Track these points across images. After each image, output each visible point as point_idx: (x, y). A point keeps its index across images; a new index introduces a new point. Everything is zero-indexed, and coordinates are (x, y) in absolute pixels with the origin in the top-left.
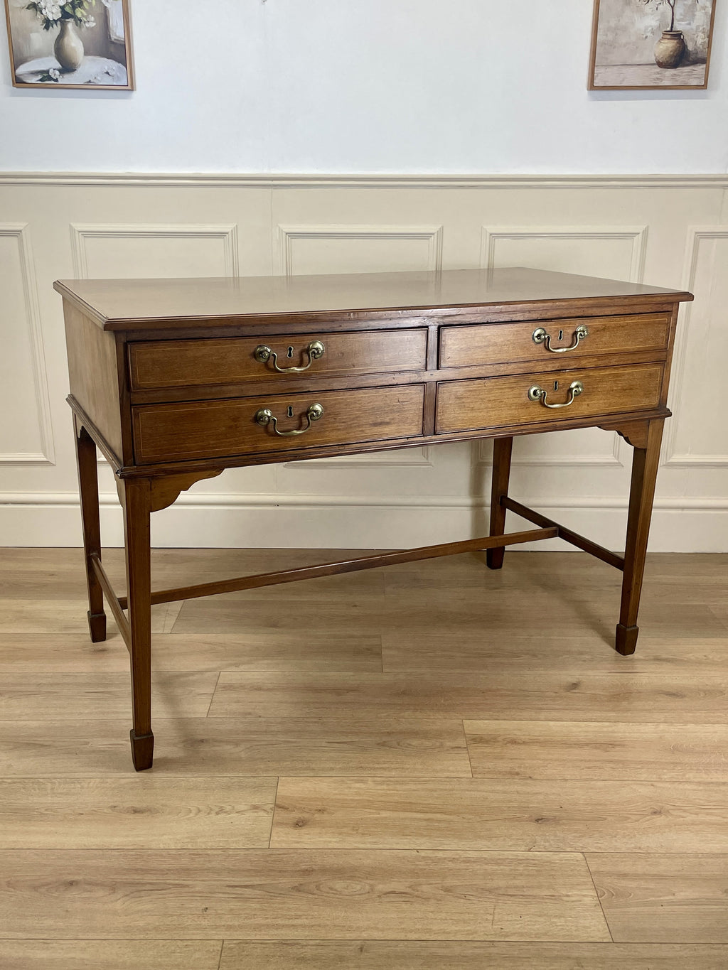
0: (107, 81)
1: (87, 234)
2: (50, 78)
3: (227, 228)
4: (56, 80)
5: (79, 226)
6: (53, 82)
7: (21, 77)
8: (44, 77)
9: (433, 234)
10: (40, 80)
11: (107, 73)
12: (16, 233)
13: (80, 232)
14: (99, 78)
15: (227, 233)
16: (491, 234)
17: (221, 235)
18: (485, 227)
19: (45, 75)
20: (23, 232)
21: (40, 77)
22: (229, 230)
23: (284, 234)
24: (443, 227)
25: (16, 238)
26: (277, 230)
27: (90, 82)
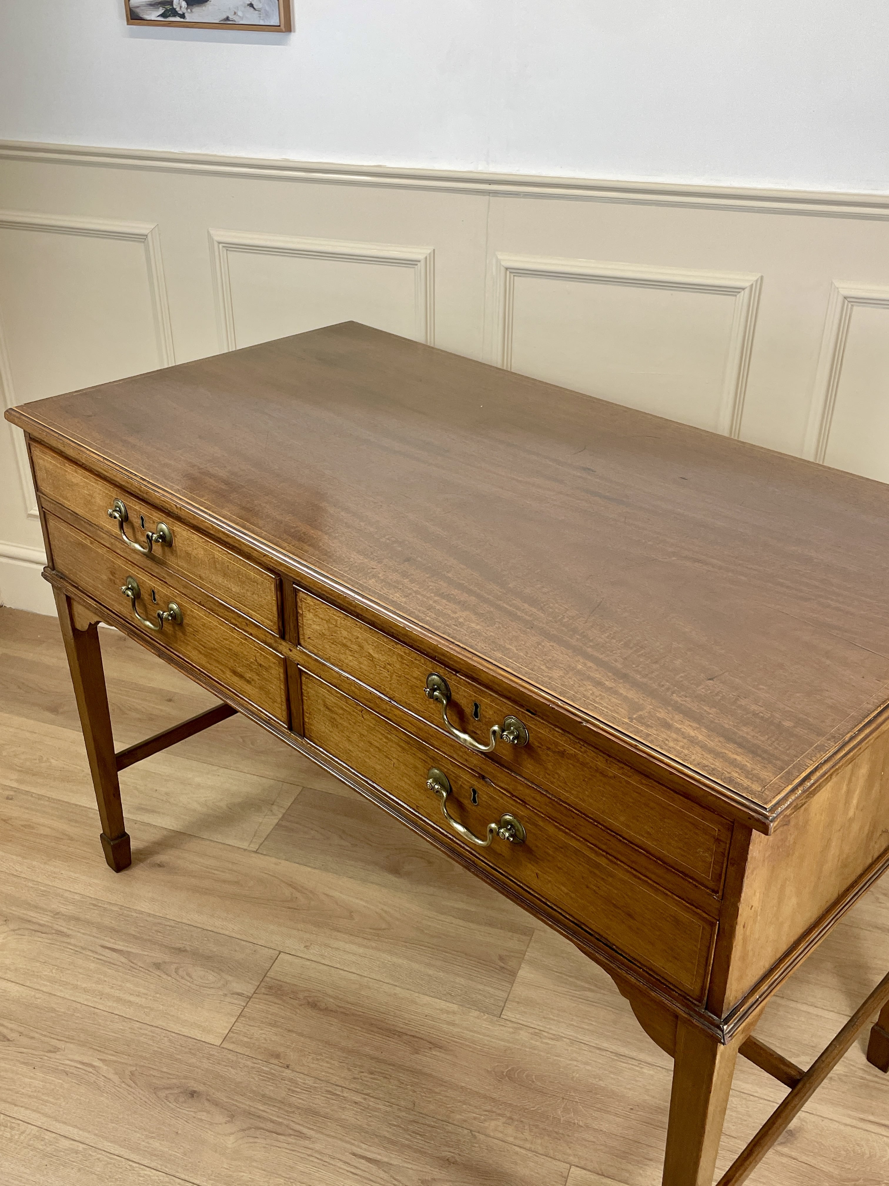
0: (252, 18)
1: (230, 247)
2: (175, 13)
3: (418, 253)
4: (183, 16)
5: (221, 235)
6: (178, 19)
7: (138, 10)
8: (166, 10)
9: (743, 289)
10: (162, 15)
11: (251, 5)
12: (142, 238)
13: (219, 243)
14: (240, 13)
15: (419, 261)
16: (845, 298)
17: (411, 263)
18: (837, 284)
19: (168, 7)
20: (149, 237)
21: (161, 11)
22: (421, 257)
23: (503, 270)
24: (762, 277)
25: (143, 244)
26: (494, 261)
27: (227, 19)
